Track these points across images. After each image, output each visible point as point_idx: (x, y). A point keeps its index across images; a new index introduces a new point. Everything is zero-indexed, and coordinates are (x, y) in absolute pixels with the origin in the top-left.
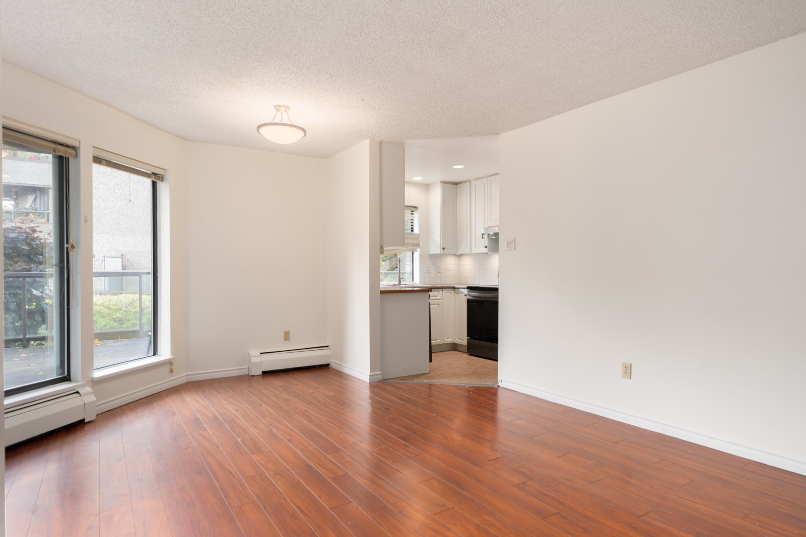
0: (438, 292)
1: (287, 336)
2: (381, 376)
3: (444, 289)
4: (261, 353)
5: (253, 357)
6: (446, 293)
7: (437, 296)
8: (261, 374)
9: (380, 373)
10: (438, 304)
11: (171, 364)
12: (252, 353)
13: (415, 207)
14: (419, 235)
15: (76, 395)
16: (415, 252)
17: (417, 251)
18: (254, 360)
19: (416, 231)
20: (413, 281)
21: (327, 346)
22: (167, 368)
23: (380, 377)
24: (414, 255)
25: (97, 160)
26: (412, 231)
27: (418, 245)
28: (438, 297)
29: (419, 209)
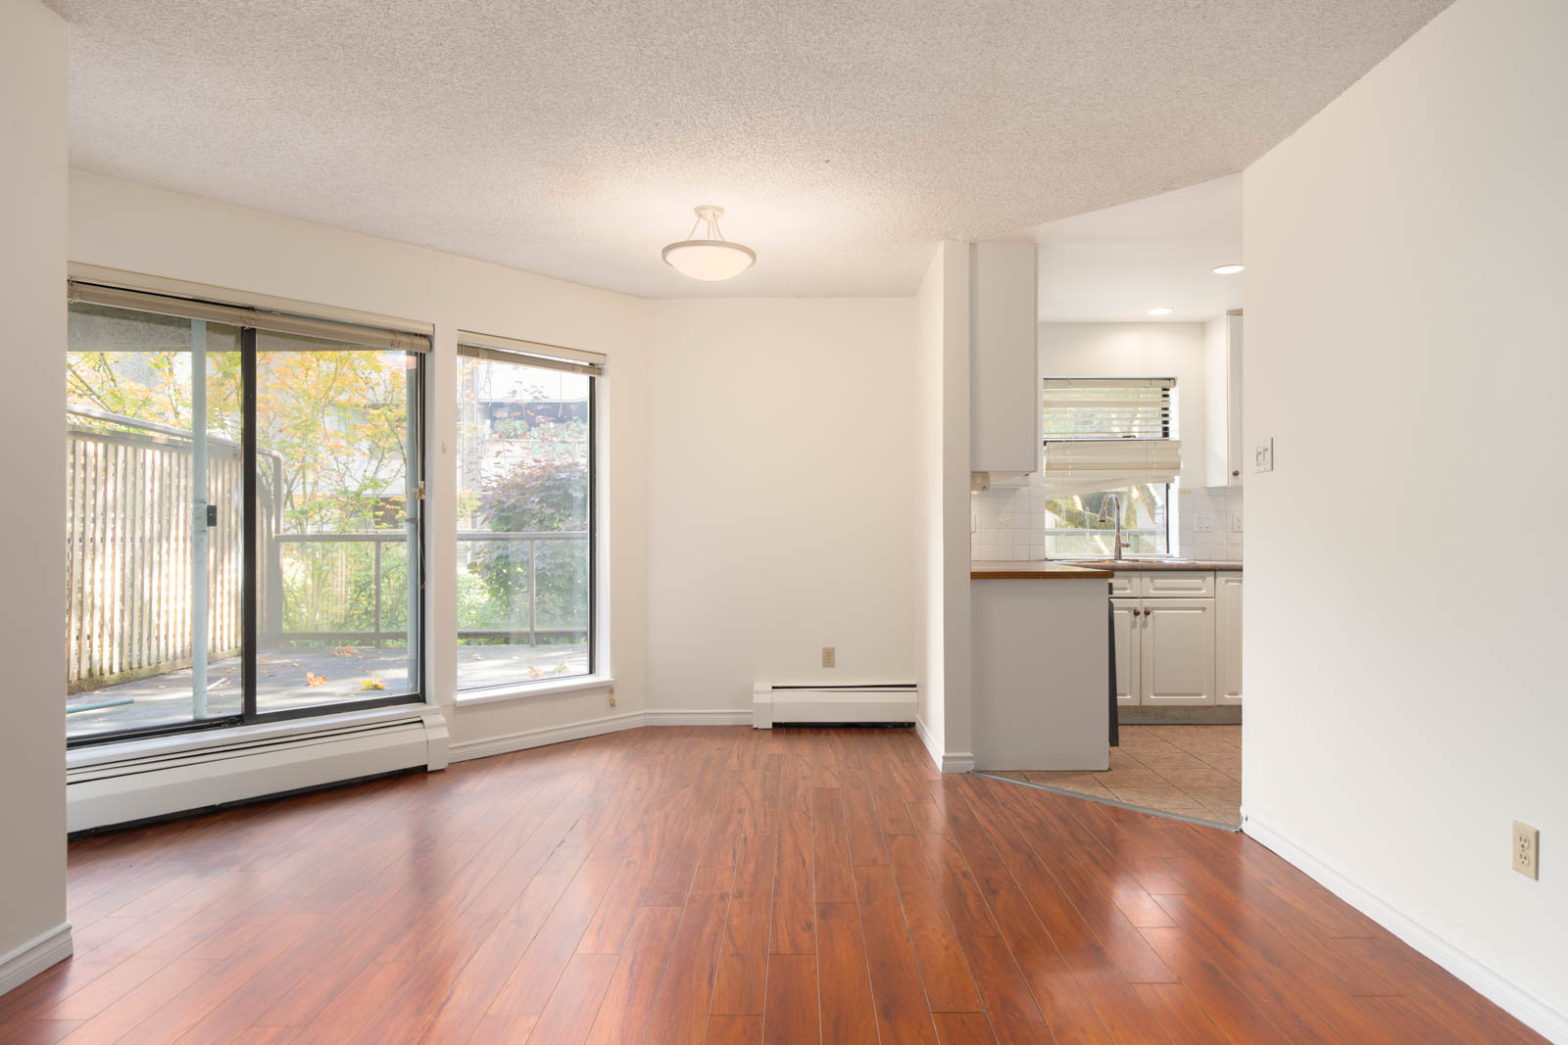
0: (1203, 578)
1: (829, 658)
2: (972, 762)
3: (1218, 573)
4: (773, 688)
5: (757, 692)
6: (1227, 581)
7: (1200, 589)
8: (771, 727)
9: (970, 754)
10: (1204, 609)
11: (611, 691)
12: (757, 686)
13: (1169, 379)
14: (1179, 442)
15: (419, 725)
16: (1171, 485)
17: (1173, 482)
18: (757, 699)
19: (1174, 435)
20: (1168, 552)
21: (915, 686)
22: (604, 698)
23: (970, 766)
24: (1170, 491)
25: (466, 350)
26: (1166, 435)
27: (1176, 467)
28: (1204, 591)
29: (1178, 382)
